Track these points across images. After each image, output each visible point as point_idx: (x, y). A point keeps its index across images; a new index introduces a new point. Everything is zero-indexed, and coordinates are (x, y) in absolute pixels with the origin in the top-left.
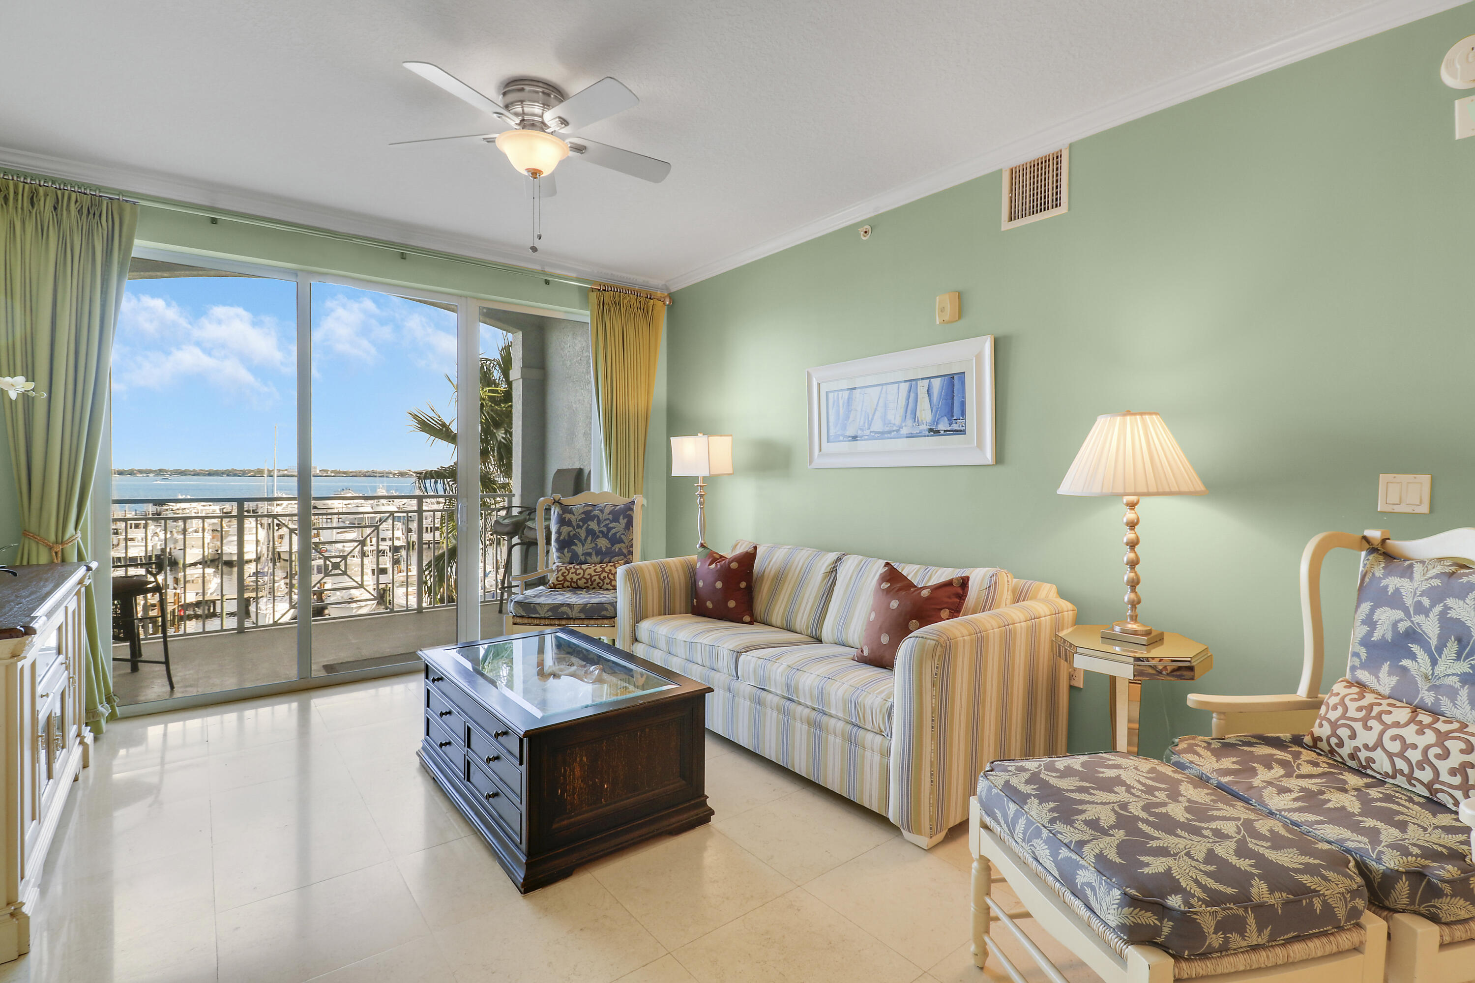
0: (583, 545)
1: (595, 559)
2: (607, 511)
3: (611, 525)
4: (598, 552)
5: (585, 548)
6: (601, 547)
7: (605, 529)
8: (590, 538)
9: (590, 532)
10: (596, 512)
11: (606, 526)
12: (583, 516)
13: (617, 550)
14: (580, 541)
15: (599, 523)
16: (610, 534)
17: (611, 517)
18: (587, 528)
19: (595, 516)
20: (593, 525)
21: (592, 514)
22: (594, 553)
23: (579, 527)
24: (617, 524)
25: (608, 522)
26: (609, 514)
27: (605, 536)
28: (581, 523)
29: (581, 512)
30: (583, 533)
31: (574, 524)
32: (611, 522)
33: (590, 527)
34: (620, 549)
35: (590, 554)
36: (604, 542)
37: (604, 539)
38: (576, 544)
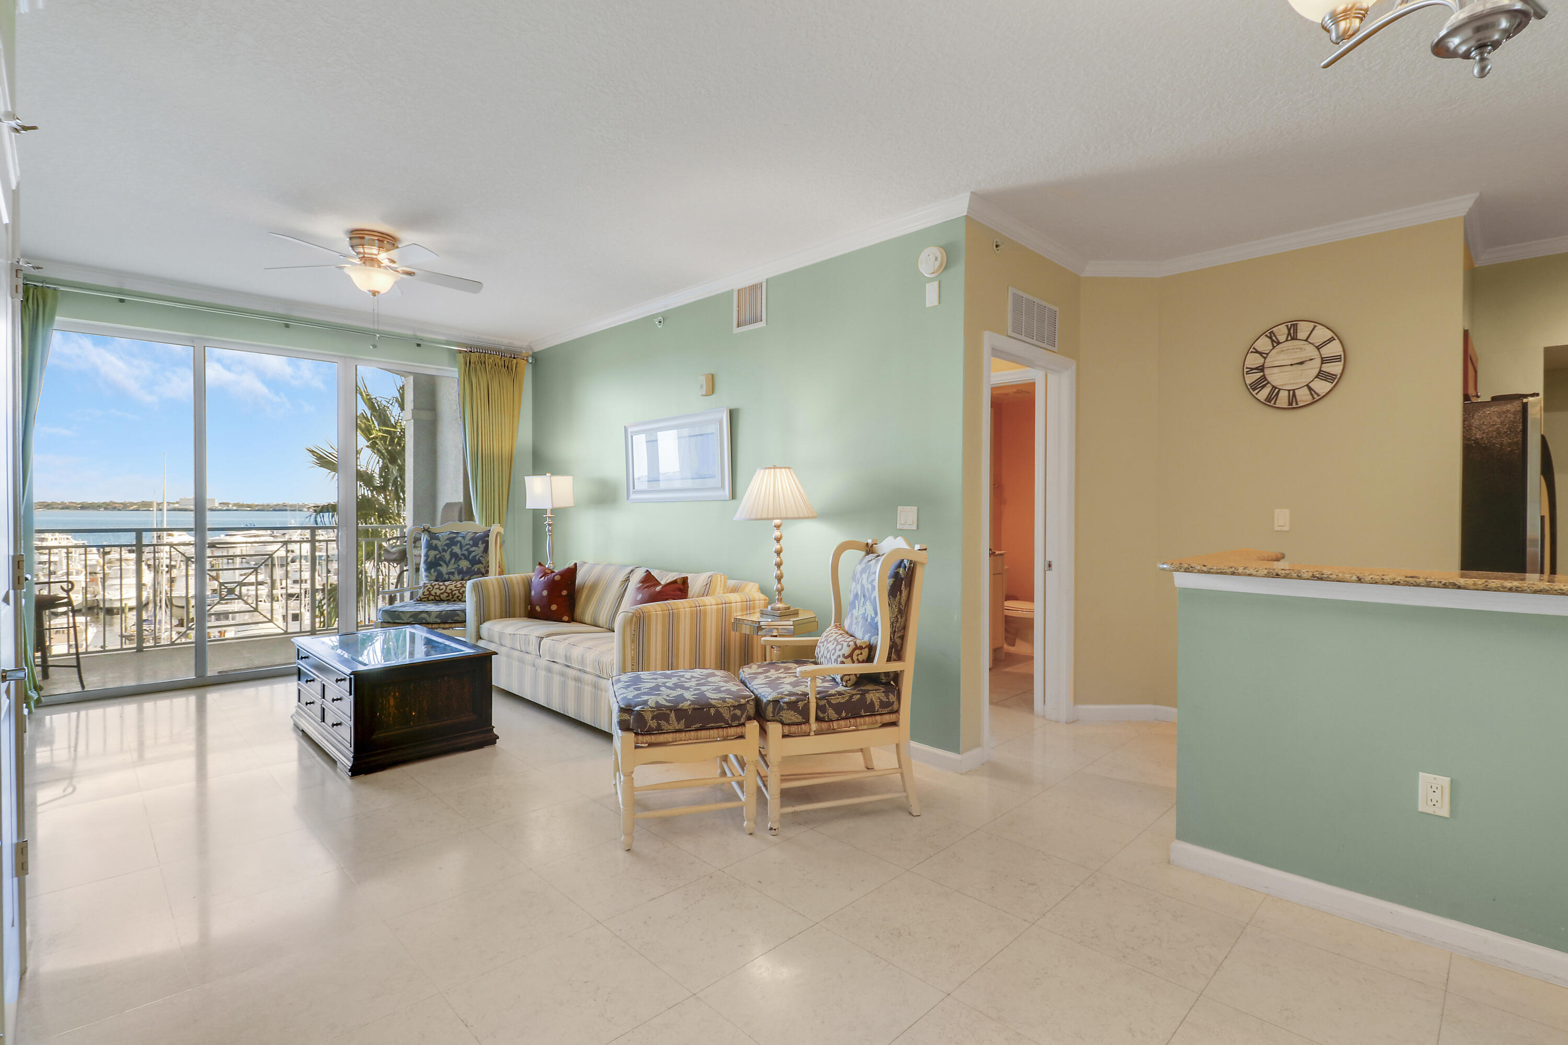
0: (448, 566)
1: (457, 577)
2: (468, 537)
3: (471, 549)
4: (460, 572)
5: (449, 568)
6: (462, 567)
7: (466, 553)
8: (453, 560)
9: (454, 555)
10: (459, 539)
11: (467, 550)
12: (448, 542)
13: (476, 570)
14: (445, 563)
15: (461, 548)
16: (471, 557)
17: (471, 542)
18: (451, 551)
19: (458, 542)
20: (456, 549)
21: (456, 540)
22: (456, 573)
23: (444, 550)
24: (477, 548)
25: (469, 546)
26: (470, 540)
27: (466, 558)
28: (446, 548)
29: (446, 538)
30: (447, 556)
31: (440, 549)
32: (472, 547)
33: (454, 551)
34: (479, 569)
35: (453, 573)
36: (465, 563)
37: (465, 561)
38: (441, 566)
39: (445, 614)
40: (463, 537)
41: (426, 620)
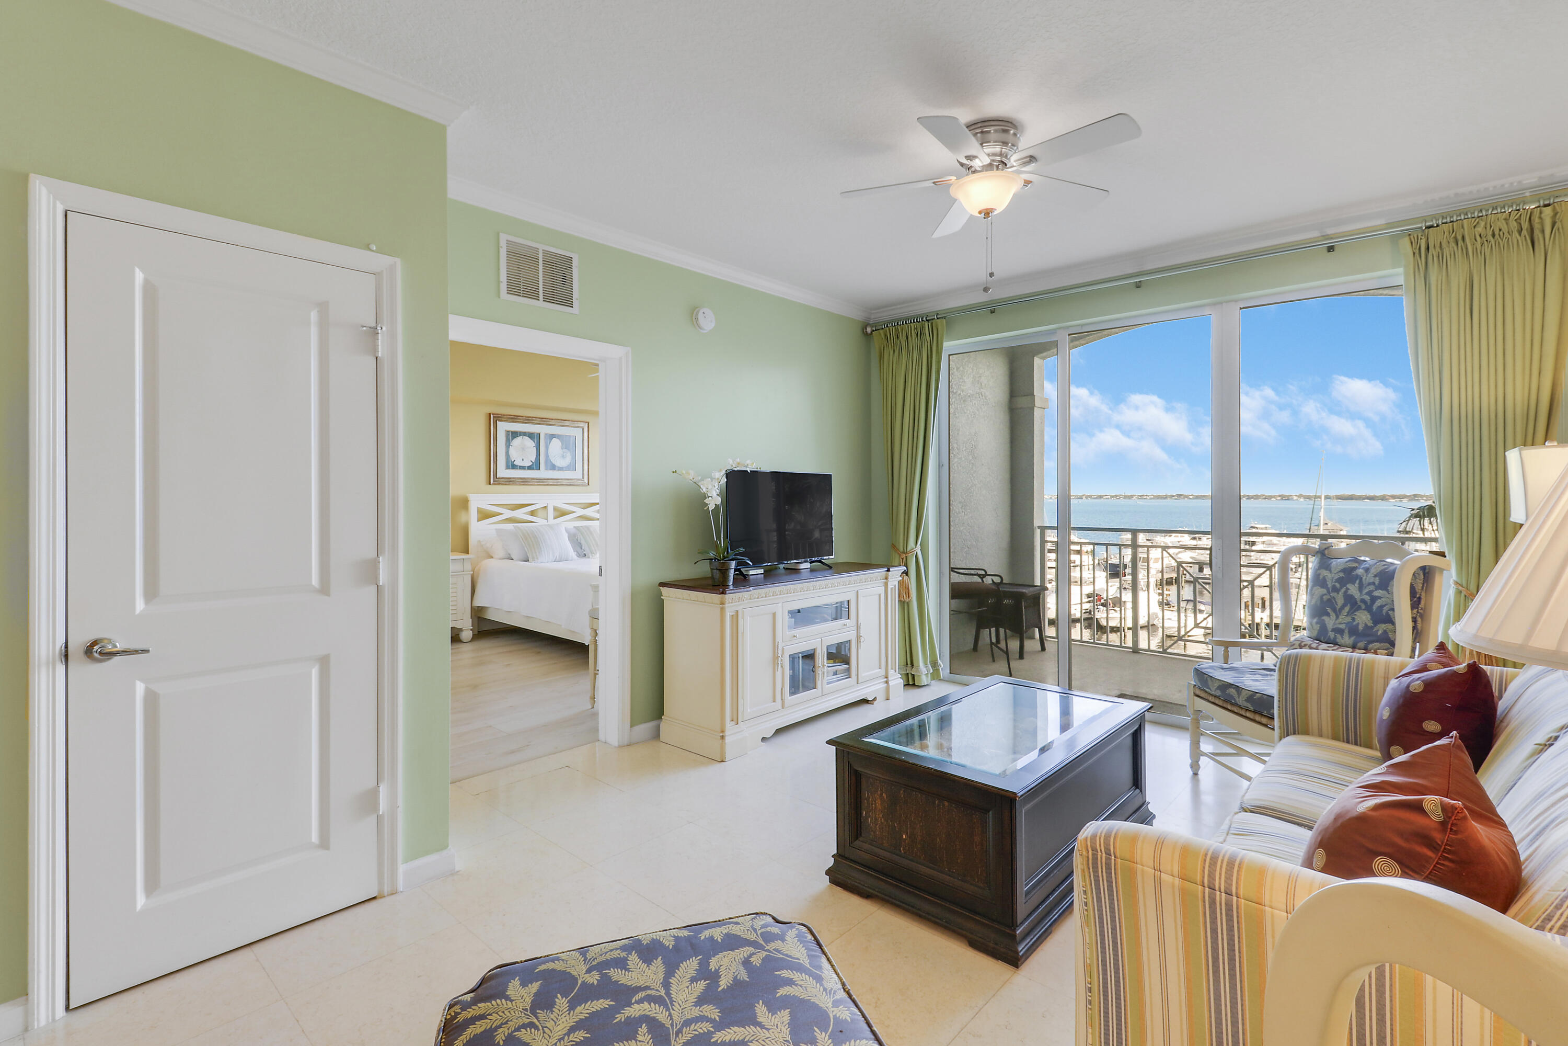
0: (1337, 617)
1: (1347, 639)
2: (1373, 571)
3: (1376, 593)
4: (1353, 631)
5: (1338, 622)
6: (1358, 624)
7: (1367, 598)
8: (1347, 609)
9: (1349, 599)
10: (1360, 571)
11: (1370, 593)
12: (1342, 575)
13: (1380, 632)
14: (1334, 610)
15: (1361, 588)
16: (1375, 607)
17: (1377, 581)
18: (1346, 592)
19: (1357, 576)
20: (1353, 589)
21: (1355, 573)
22: (1346, 631)
23: (1336, 590)
24: (1384, 592)
25: (1372, 587)
26: (1375, 576)
27: (1369, 608)
28: (1338, 585)
29: (1341, 568)
30: (1340, 601)
31: (1330, 585)
32: (1377, 588)
33: (1350, 592)
34: (1385, 632)
35: (1340, 631)
36: (1364, 617)
37: (1366, 612)
38: (1328, 615)
39: (1259, 699)
40: (1367, 570)
41: (1235, 700)
